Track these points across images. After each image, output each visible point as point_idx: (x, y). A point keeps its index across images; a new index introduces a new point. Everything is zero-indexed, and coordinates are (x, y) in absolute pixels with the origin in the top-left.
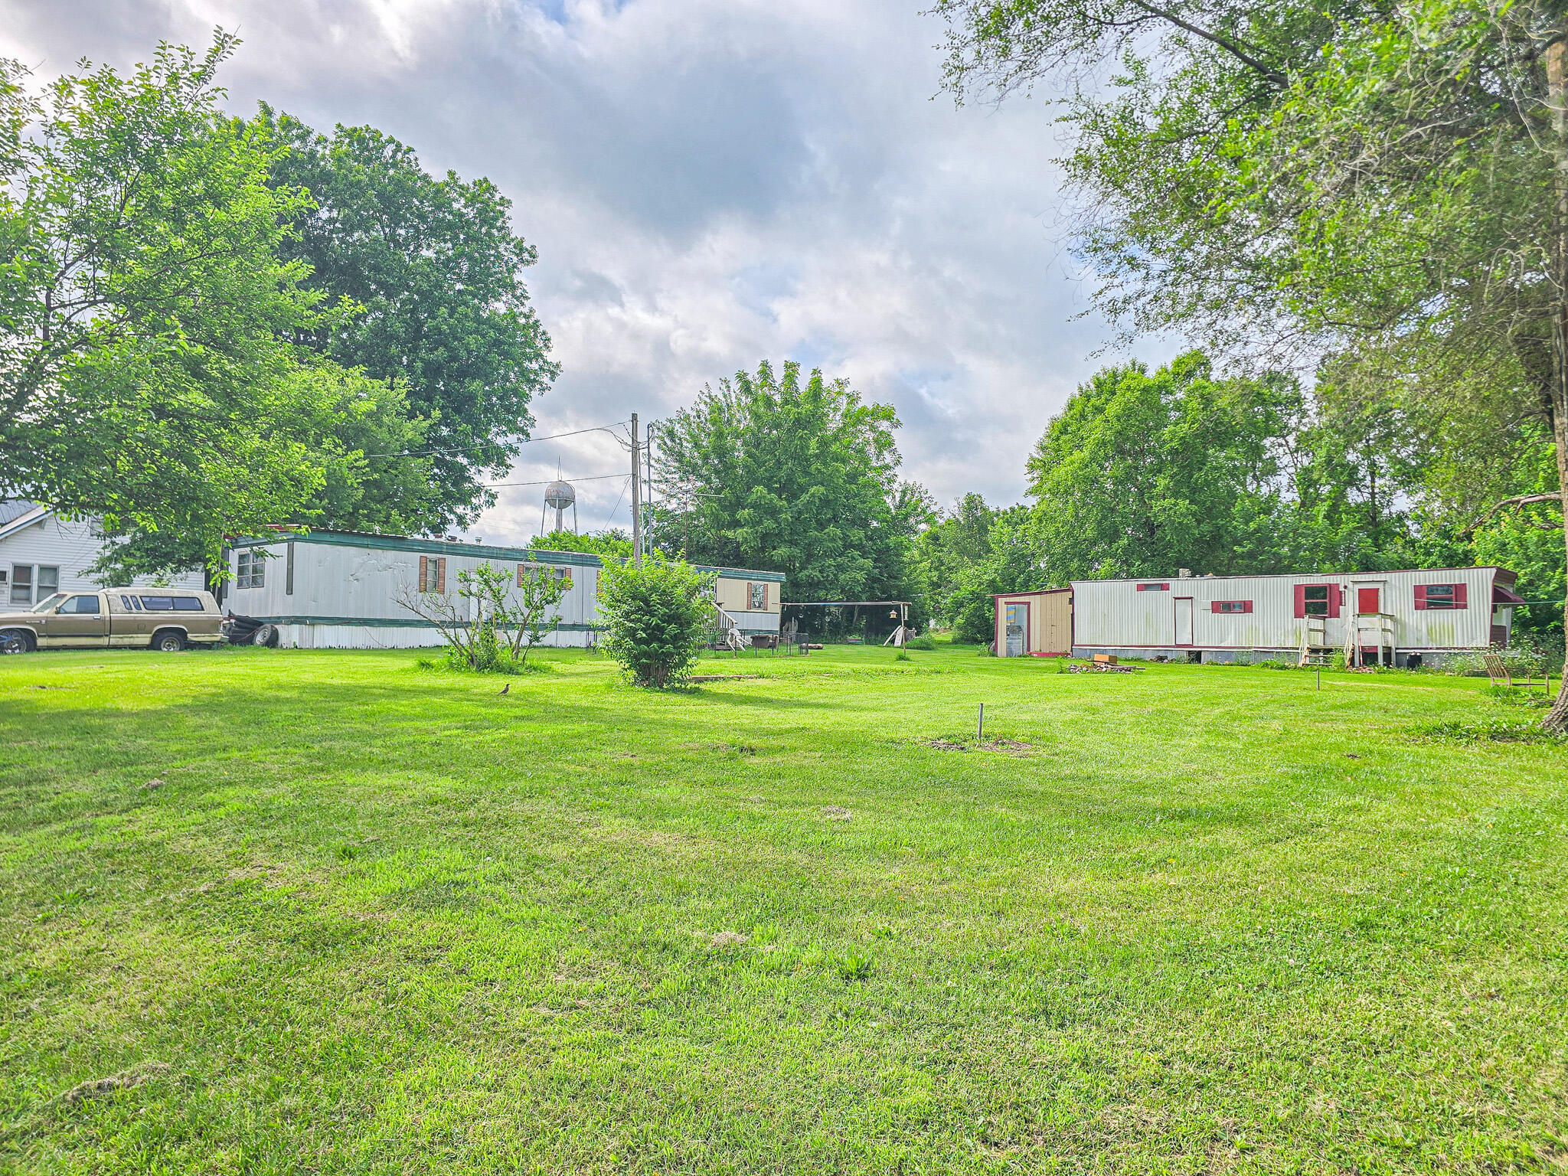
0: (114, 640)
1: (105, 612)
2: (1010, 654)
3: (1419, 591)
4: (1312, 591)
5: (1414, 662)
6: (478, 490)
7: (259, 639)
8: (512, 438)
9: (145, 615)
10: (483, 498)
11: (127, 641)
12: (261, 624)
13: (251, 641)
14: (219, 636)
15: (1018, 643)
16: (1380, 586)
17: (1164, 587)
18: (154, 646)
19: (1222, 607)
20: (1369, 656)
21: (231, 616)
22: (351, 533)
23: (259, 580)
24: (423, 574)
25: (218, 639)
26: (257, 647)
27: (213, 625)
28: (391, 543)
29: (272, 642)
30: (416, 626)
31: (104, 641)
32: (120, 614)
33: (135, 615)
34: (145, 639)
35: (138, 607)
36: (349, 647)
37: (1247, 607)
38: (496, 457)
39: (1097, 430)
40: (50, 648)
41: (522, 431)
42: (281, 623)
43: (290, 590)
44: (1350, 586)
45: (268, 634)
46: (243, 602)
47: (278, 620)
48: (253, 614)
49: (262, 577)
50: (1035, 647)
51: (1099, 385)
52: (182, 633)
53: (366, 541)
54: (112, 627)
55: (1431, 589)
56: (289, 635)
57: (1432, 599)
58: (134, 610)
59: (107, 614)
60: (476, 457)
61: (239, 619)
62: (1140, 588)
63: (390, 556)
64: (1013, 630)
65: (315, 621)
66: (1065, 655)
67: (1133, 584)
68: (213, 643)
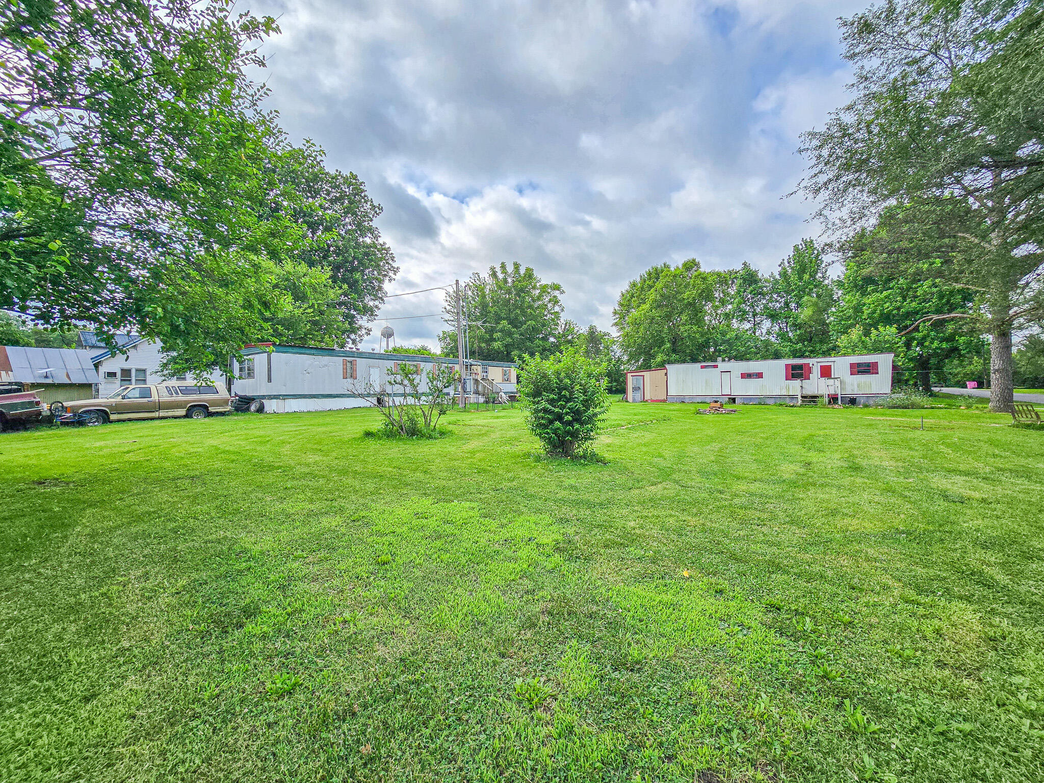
0: (162, 413)
1: (155, 397)
2: (634, 401)
3: (852, 366)
4: (794, 367)
5: (853, 401)
6: (361, 327)
7: (253, 408)
8: (377, 303)
9: (181, 398)
10: (364, 331)
11: (170, 414)
12: (254, 399)
13: (248, 409)
14: (228, 408)
15: (638, 395)
16: (832, 364)
17: (716, 367)
18: (188, 416)
19: (746, 376)
20: (833, 399)
21: (236, 395)
22: (303, 347)
23: (252, 374)
24: (345, 369)
25: (228, 410)
26: (252, 413)
27: (225, 402)
28: (327, 352)
29: (261, 410)
30: (342, 397)
31: (156, 414)
32: (166, 398)
33: (175, 398)
34: (182, 412)
35: (177, 393)
36: (305, 411)
37: (760, 375)
38: (369, 312)
39: (652, 295)
40: (119, 421)
41: (381, 299)
42: (265, 399)
43: (270, 380)
44: (815, 364)
45: (258, 405)
46: (243, 387)
47: (264, 397)
48: (249, 393)
49: (253, 373)
50: (647, 397)
51: (650, 274)
52: (206, 407)
53: (312, 351)
54: (160, 406)
55: (859, 365)
56: (271, 406)
57: (860, 369)
58: (174, 395)
59: (157, 398)
60: (360, 310)
61: (241, 397)
62: (702, 367)
63: (326, 359)
64: (636, 389)
65: (285, 397)
66: (664, 401)
67: (699, 365)
68: (225, 412)
